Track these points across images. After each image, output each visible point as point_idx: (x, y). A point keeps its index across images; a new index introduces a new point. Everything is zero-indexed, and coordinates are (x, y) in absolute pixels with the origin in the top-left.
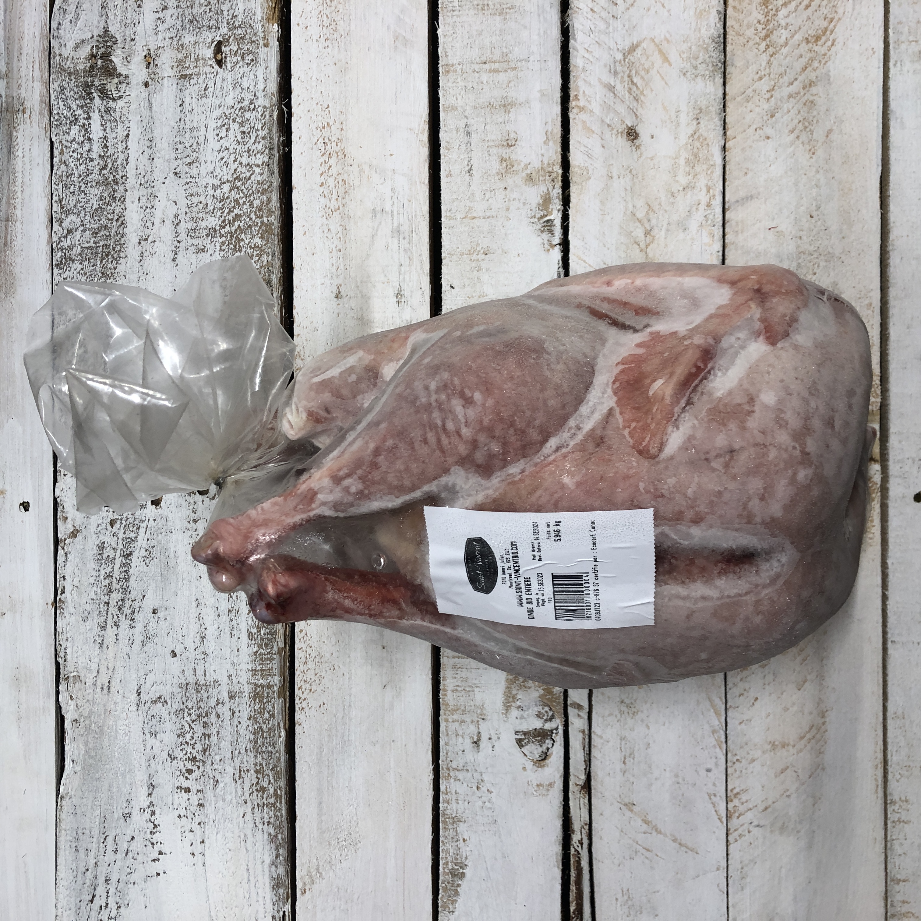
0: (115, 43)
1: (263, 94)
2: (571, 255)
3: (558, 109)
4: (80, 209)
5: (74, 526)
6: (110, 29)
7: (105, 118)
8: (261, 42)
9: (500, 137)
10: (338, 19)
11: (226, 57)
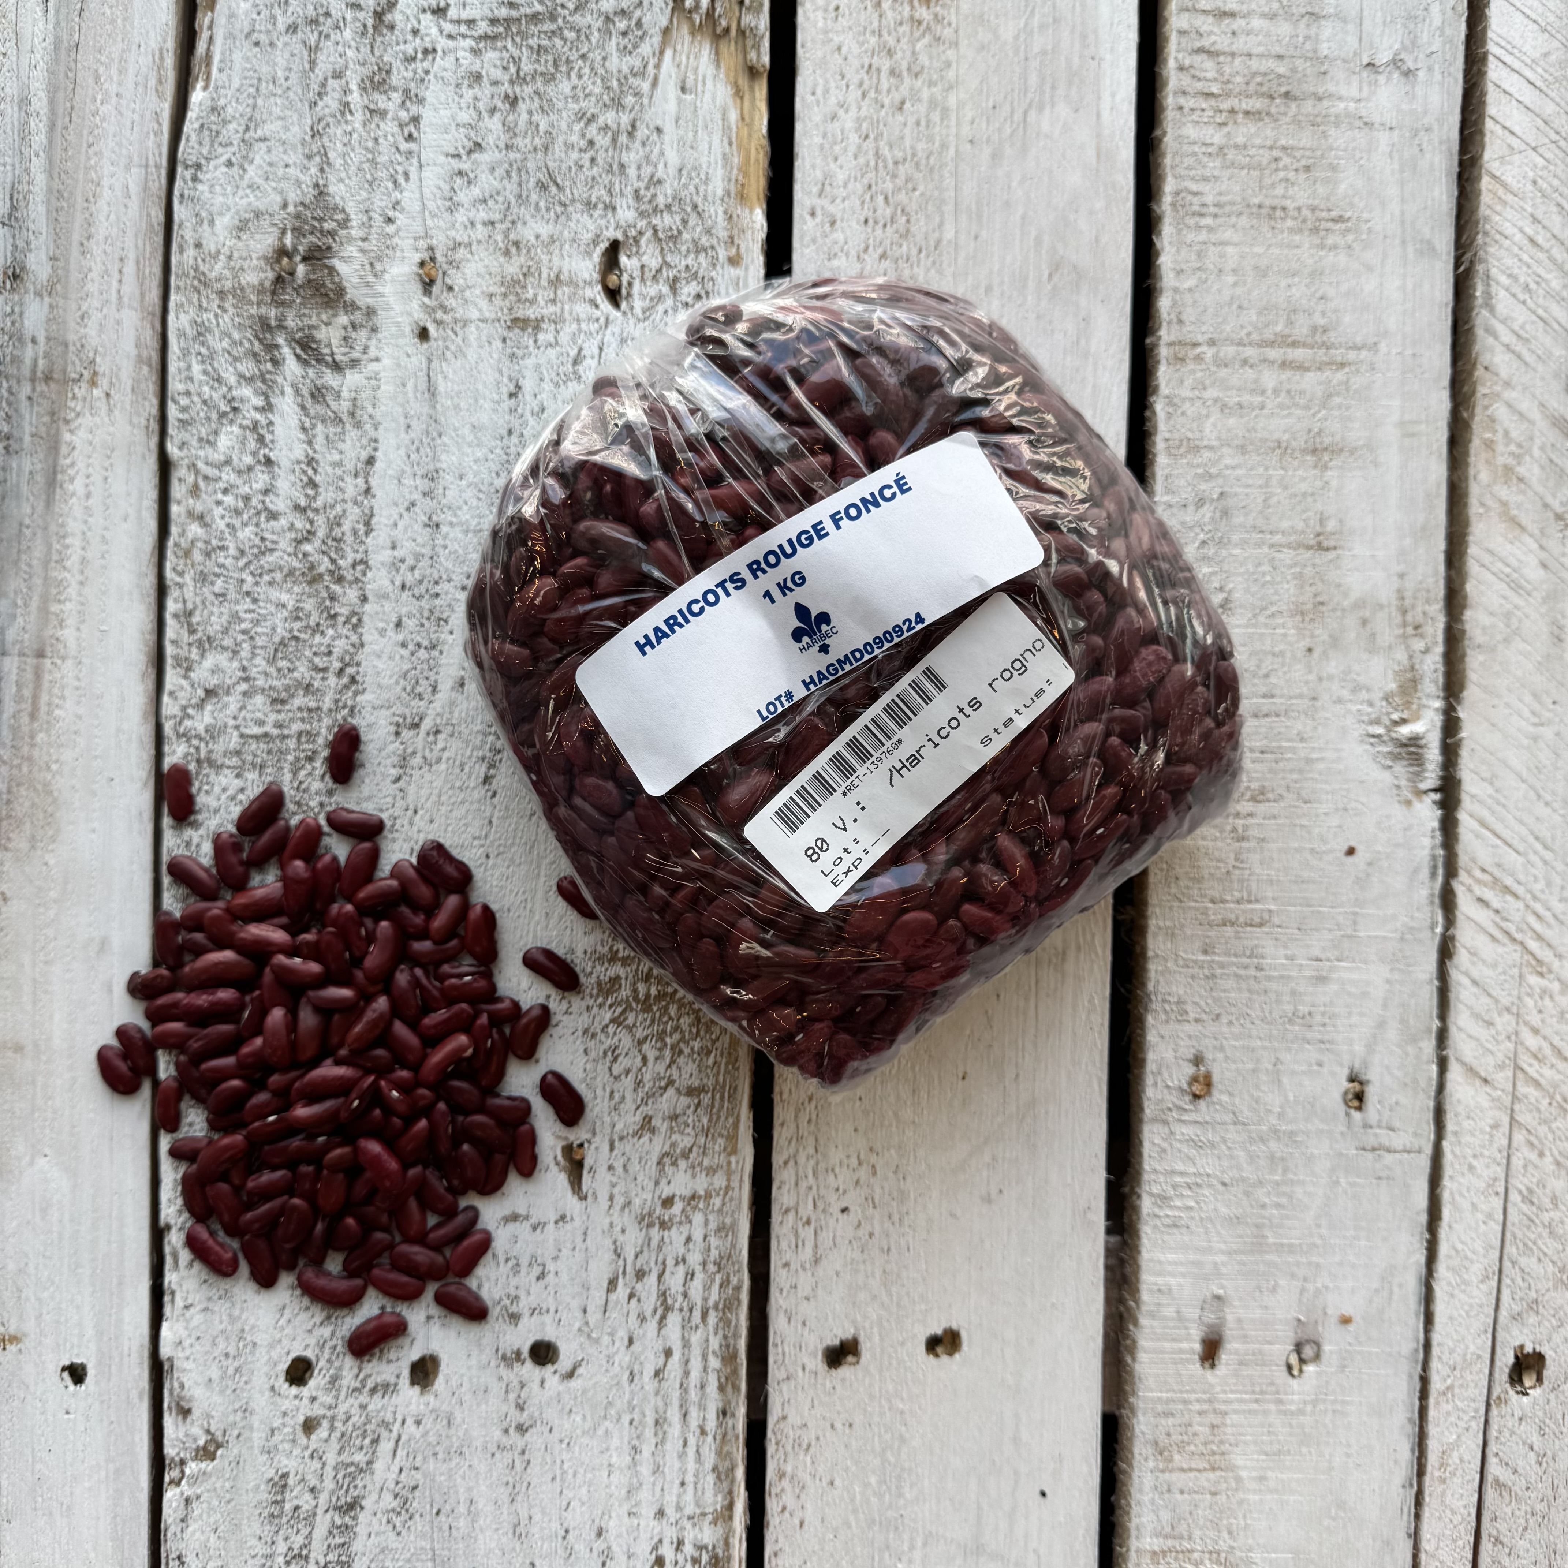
0: (345, 223)
2: (1462, 816)
3: (1439, 468)
4: (240, 637)
5: (208, 1432)
6: (332, 189)
7: (312, 412)
8: (722, 254)
9: (1300, 525)
10: (912, 207)
11: (630, 284)
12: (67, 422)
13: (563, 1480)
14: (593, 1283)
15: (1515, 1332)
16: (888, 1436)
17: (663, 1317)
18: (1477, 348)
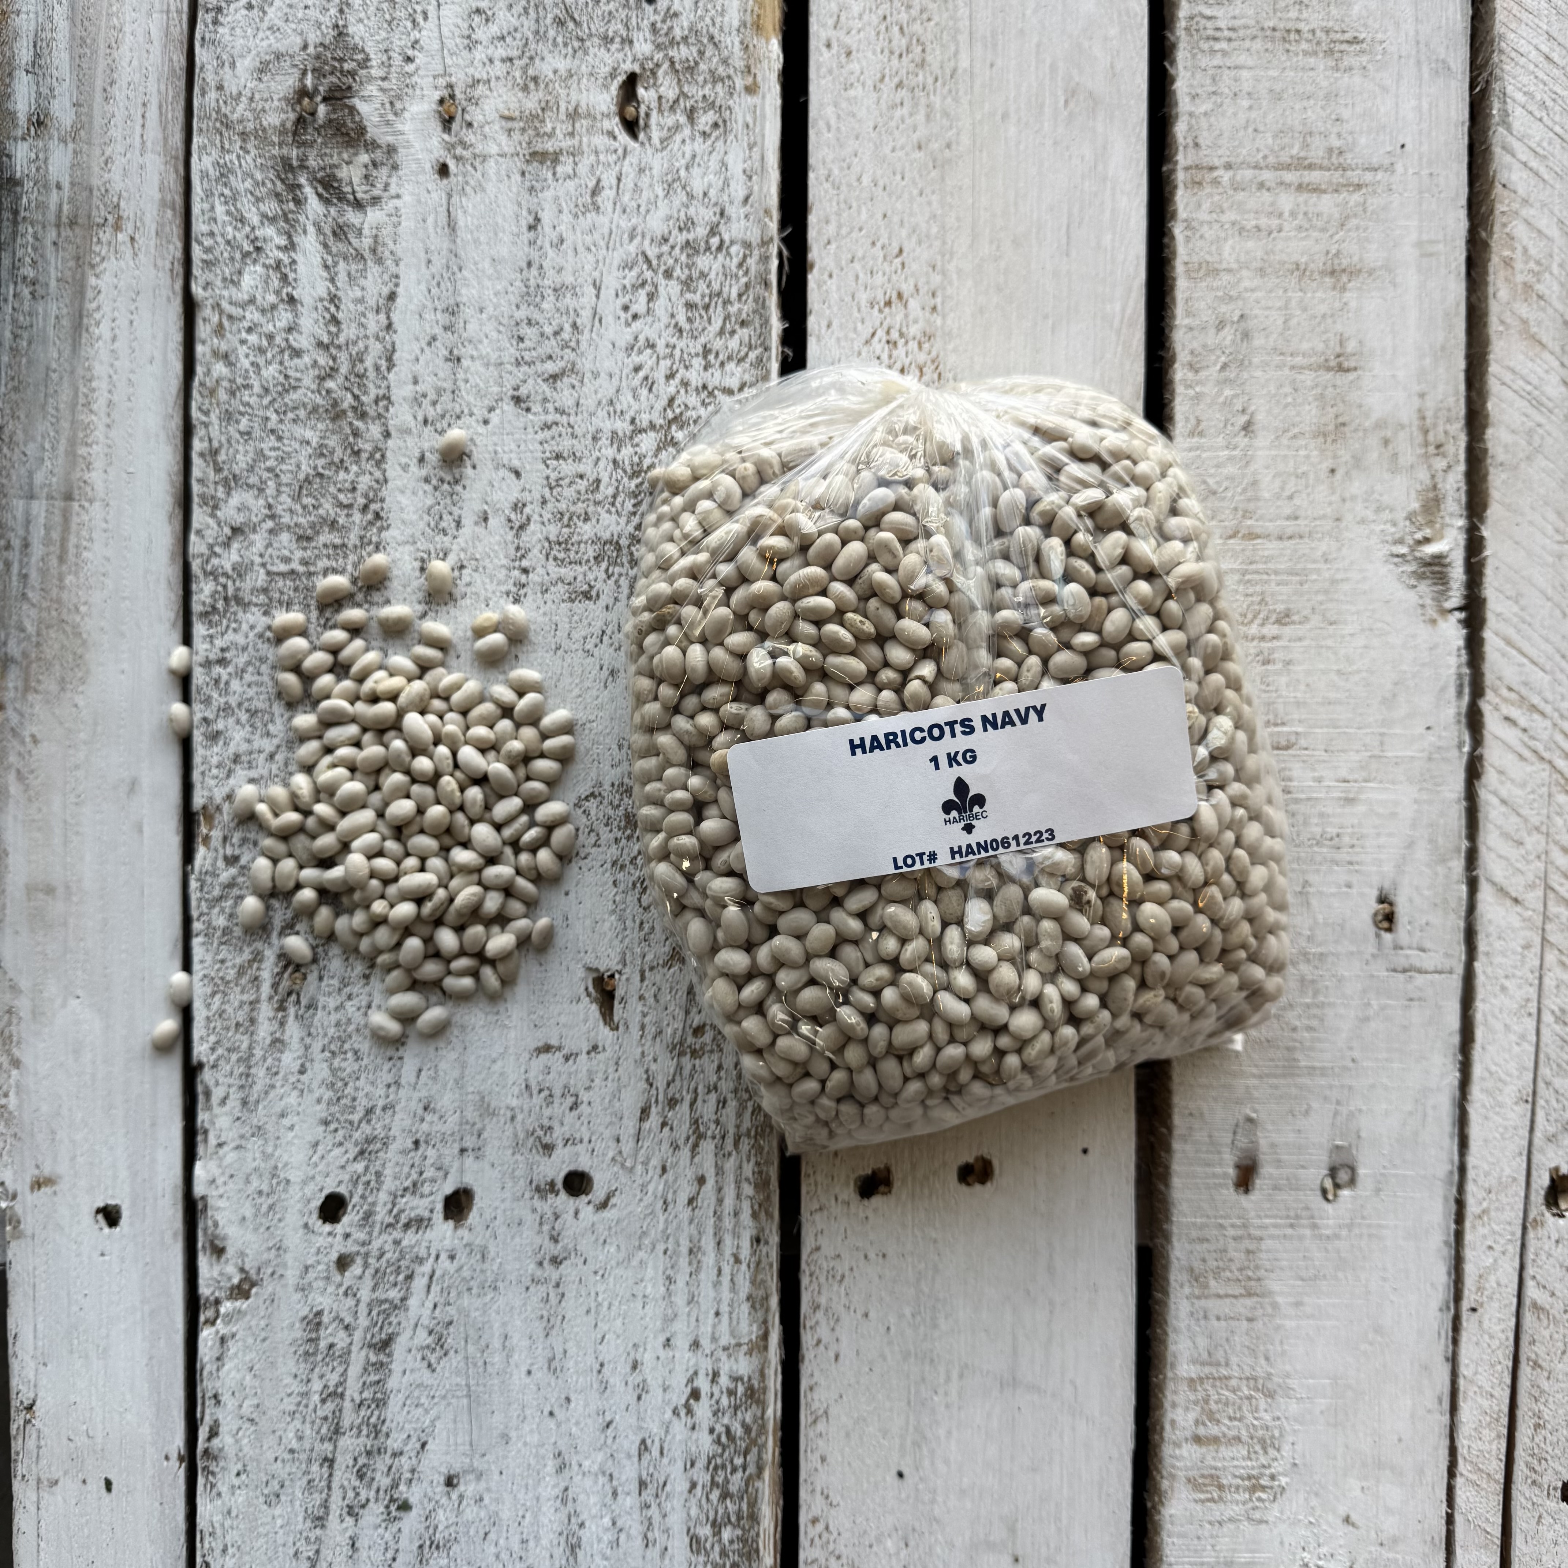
0: (365, 63)
1: (742, 211)
2: (1488, 634)
3: (1457, 289)
4: (265, 475)
5: (242, 1270)
6: (351, 30)
7: (334, 250)
8: (739, 83)
9: (1321, 347)
10: (927, 37)
11: (647, 115)
12: (93, 266)
13: (597, 1313)
14: (626, 1114)
15: (1550, 1154)
16: (922, 1266)
17: (696, 1146)
18: (1494, 166)
